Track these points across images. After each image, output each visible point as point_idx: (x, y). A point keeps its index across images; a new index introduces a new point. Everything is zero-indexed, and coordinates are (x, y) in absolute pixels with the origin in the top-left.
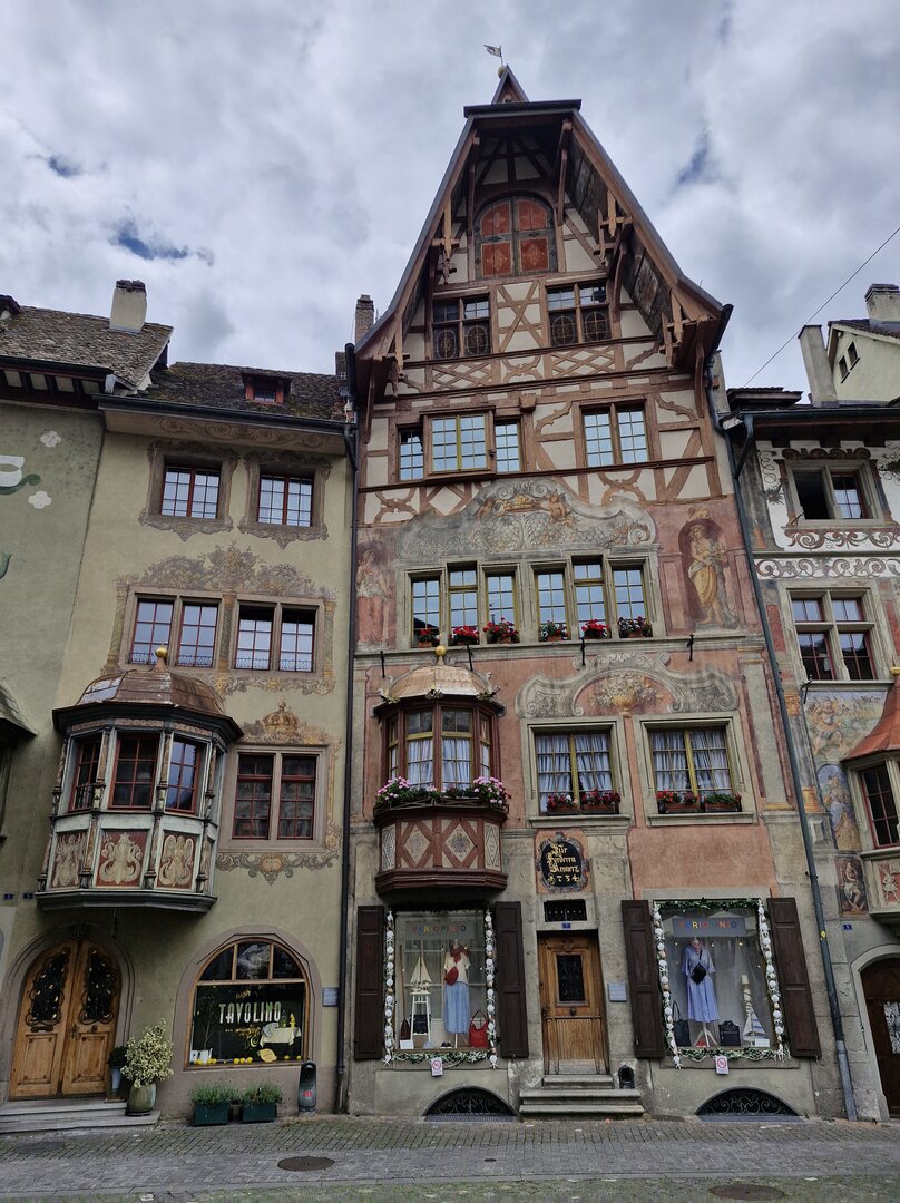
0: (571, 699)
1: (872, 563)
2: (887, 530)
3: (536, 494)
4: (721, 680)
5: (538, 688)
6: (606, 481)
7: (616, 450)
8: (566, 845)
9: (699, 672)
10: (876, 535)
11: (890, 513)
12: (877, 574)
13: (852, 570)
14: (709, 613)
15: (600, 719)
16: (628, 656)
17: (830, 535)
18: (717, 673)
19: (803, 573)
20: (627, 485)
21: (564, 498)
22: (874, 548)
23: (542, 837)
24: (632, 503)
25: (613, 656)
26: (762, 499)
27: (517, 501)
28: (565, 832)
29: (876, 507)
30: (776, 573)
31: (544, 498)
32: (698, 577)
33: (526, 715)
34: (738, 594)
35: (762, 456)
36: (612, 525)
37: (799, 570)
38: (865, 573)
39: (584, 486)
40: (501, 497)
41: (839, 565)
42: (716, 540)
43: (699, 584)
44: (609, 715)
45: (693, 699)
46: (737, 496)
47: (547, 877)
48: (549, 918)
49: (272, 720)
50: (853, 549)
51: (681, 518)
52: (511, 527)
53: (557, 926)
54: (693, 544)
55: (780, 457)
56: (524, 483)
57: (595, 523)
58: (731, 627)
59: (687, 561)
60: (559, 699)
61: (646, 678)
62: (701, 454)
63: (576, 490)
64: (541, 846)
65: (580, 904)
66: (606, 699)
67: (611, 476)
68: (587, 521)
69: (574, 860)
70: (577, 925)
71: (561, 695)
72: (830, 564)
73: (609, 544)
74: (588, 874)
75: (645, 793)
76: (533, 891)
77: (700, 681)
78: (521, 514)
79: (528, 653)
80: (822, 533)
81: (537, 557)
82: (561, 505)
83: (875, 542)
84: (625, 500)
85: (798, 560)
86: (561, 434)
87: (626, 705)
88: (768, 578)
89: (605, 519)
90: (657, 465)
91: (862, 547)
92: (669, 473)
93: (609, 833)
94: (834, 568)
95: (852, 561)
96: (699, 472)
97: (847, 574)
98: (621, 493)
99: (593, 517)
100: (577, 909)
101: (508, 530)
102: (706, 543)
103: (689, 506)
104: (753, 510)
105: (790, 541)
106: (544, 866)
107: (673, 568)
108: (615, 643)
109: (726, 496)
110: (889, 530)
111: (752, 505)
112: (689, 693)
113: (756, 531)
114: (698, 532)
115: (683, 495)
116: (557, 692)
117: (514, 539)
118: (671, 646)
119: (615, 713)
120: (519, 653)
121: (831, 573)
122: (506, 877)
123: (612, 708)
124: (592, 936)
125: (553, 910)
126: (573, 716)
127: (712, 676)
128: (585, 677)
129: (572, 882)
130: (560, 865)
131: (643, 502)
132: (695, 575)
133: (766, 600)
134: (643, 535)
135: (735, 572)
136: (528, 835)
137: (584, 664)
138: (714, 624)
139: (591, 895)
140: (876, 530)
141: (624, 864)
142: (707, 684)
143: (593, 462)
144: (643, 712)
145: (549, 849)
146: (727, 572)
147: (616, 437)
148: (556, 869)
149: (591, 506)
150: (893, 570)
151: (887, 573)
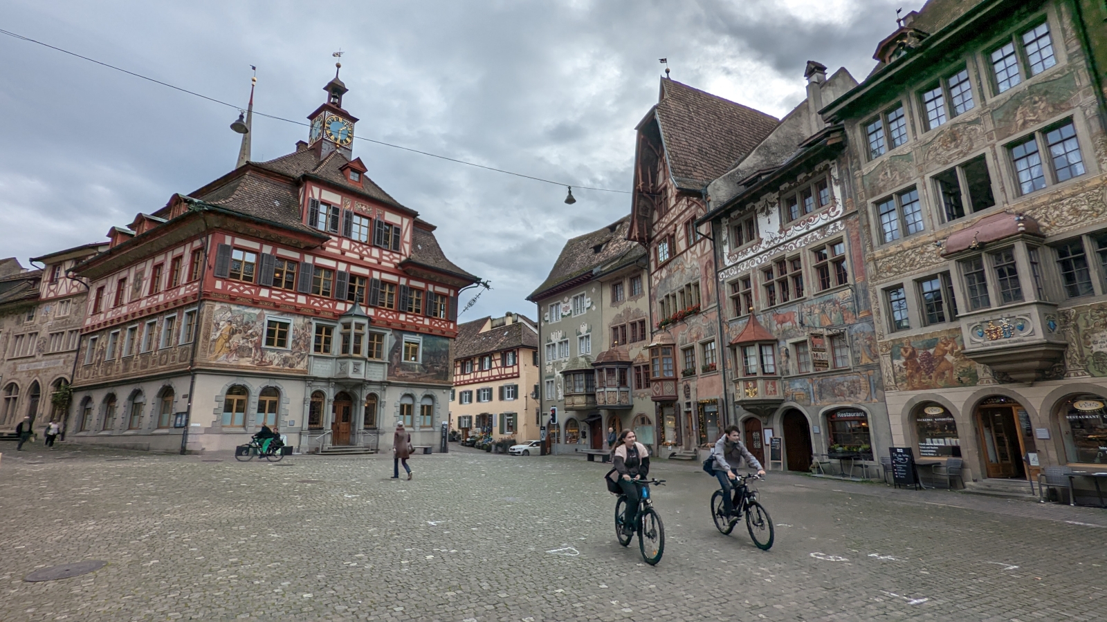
2: (756, 244)
4: (713, 324)
10: (754, 248)
11: (760, 234)
12: (752, 266)
13: (745, 267)
14: (711, 298)
15: (691, 343)
17: (740, 254)
22: (753, 254)
25: (693, 320)
26: (722, 245)
27: (675, 268)
30: (724, 277)
31: (680, 264)
32: (709, 284)
33: (679, 345)
34: (716, 289)
35: (722, 226)
36: (692, 270)
37: (730, 274)
38: (749, 267)
39: (687, 256)
40: (672, 267)
41: (741, 267)
42: (712, 268)
43: (709, 287)
45: (707, 332)
46: (714, 248)
49: (638, 357)
50: (747, 257)
51: (705, 260)
52: (675, 278)
55: (728, 223)
57: (689, 271)
58: (716, 302)
59: (707, 278)
61: (699, 327)
62: (708, 232)
63: (685, 258)
66: (692, 336)
67: (691, 250)
68: (687, 270)
71: (685, 337)
72: (739, 267)
73: (692, 278)
78: (676, 272)
80: (737, 253)
81: (679, 288)
82: (683, 266)
83: (753, 251)
85: (730, 269)
86: (682, 237)
87: (696, 337)
88: (722, 280)
90: (699, 241)
91: (749, 255)
92: (702, 242)
95: (745, 263)
97: (744, 270)
98: (694, 256)
101: (674, 280)
102: (709, 270)
103: (706, 256)
104: (719, 251)
105: (729, 261)
107: (704, 282)
110: (758, 243)
112: (707, 330)
113: (720, 261)
115: (705, 251)
117: (675, 283)
118: (704, 314)
119: (694, 341)
121: (739, 271)
123: (694, 339)
131: (698, 258)
134: (698, 271)
140: (754, 245)
142: (710, 326)
144: (699, 339)
149: (688, 264)
150: (757, 263)
151: (756, 265)
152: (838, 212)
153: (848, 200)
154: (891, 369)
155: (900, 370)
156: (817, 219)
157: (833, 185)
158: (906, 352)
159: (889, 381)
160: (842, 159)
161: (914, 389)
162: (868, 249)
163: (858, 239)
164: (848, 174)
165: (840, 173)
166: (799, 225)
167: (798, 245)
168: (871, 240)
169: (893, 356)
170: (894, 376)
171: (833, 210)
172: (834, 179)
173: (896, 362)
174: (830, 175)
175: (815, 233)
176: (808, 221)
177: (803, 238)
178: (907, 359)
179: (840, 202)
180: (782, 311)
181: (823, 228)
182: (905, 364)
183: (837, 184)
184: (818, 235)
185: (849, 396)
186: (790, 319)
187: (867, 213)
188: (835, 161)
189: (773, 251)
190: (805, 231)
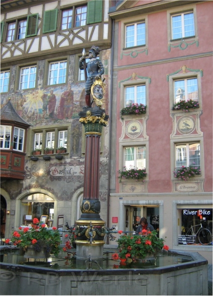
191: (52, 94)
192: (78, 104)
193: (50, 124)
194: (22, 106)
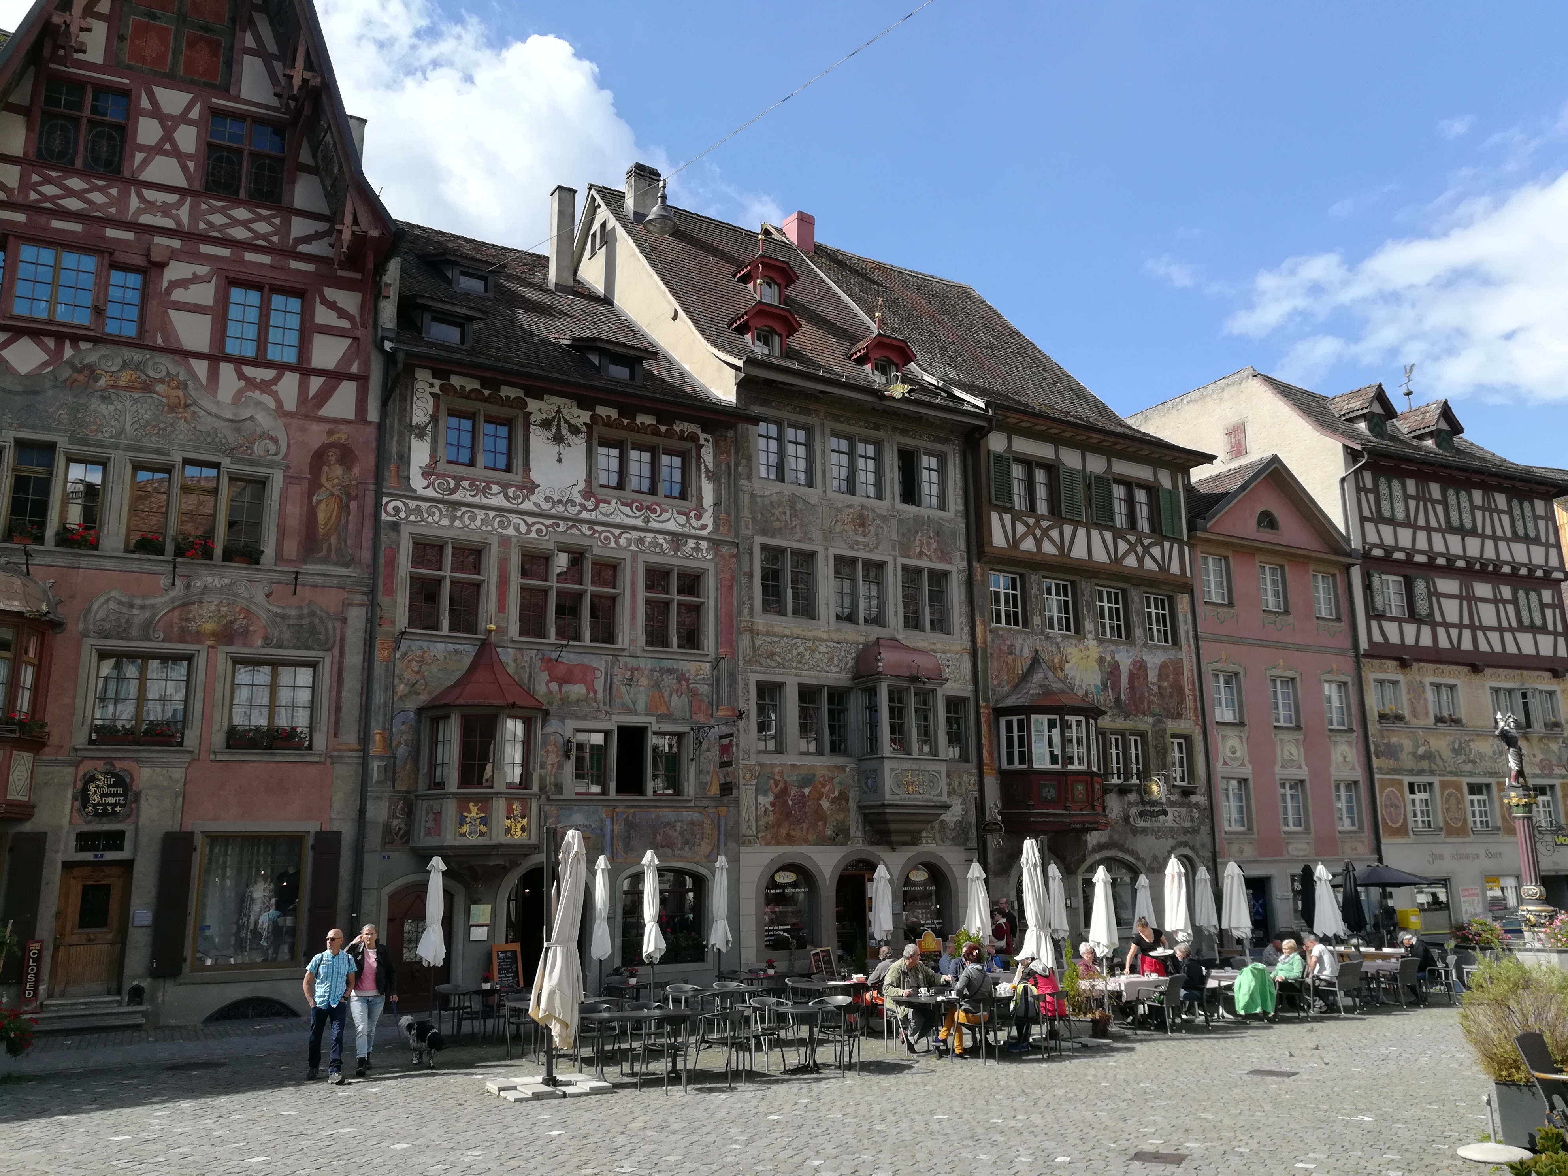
0: (151, 622)
1: (498, 519)
2: (520, 488)
3: (151, 373)
4: (321, 620)
5: (112, 605)
6: (241, 376)
7: (262, 342)
8: (114, 775)
9: (300, 608)
10: (511, 491)
11: (529, 470)
12: (500, 530)
13: (478, 522)
14: (325, 546)
15: (181, 646)
16: (227, 581)
17: (466, 483)
18: (319, 612)
19: (430, 519)
20: (265, 386)
21: (186, 386)
22: (505, 504)
23: (87, 767)
24: (266, 409)
25: (210, 579)
26: (407, 433)
27: (125, 377)
28: (115, 763)
29: (518, 462)
30: (403, 515)
31: (161, 381)
32: (323, 506)
33: (92, 634)
34: (359, 533)
35: (419, 385)
36: (238, 430)
37: (426, 516)
38: (489, 528)
39: (214, 374)
40: (104, 367)
41: (467, 516)
42: (349, 469)
43: (321, 517)
44: (192, 643)
45: (287, 635)
46: (381, 427)
47: (85, 807)
48: (80, 848)
50: (485, 501)
52: (111, 408)
53: (89, 856)
54: (325, 468)
55: (436, 390)
56: (137, 356)
57: (219, 424)
58: (346, 565)
60: (136, 621)
61: (242, 608)
62: (354, 369)
63: (203, 379)
64: (84, 776)
65: (121, 834)
66: (193, 626)
67: (248, 371)
68: (209, 419)
69: (120, 791)
70: (110, 856)
71: (139, 616)
72: (459, 514)
73: (231, 452)
74: (134, 806)
75: (215, 727)
76: (65, 821)
77: (300, 617)
78: (128, 394)
79: (107, 564)
80: (459, 480)
81: (139, 449)
82: (180, 393)
83: (507, 498)
84: (258, 404)
85: (428, 504)
86: (196, 305)
87: (214, 634)
88: (394, 519)
89: (231, 421)
90: (304, 369)
91: (494, 501)
92: (316, 383)
93: (167, 765)
94: (461, 518)
95: (480, 514)
96: (347, 390)
97: (472, 526)
98: (257, 395)
99: (217, 416)
100: (116, 840)
101: (106, 410)
102: (339, 471)
103: (328, 426)
104: (395, 444)
105: (425, 483)
106: (83, 797)
107: (297, 491)
108: (215, 566)
109: (370, 423)
110: (525, 488)
111: (395, 439)
112: (285, 628)
113: (393, 468)
114: (332, 456)
115: (325, 412)
116: (136, 612)
117: (113, 423)
118: (276, 576)
119: (199, 642)
120: (94, 562)
121: (457, 523)
122: (34, 807)
123: (198, 637)
124: (128, 865)
125: (85, 841)
126: (149, 640)
127: (312, 614)
128: (173, 600)
129: (114, 813)
130: (102, 795)
131: (280, 411)
132: (319, 503)
133: (384, 540)
134: (272, 447)
135: (361, 508)
136: (70, 764)
137: (173, 584)
138: (325, 561)
139: (132, 827)
140: (512, 486)
141: (177, 796)
142: (305, 621)
143: (232, 348)
144: (231, 643)
145: (93, 779)
146: (353, 505)
147: (263, 325)
148: (97, 799)
149: (217, 403)
150: (517, 529)
151: (511, 531)
152: (704, 527)
153: (723, 516)
154: (754, 809)
155: (765, 812)
156: (666, 516)
157: (703, 476)
158: (776, 786)
159: (749, 827)
160: (722, 444)
161: (778, 843)
162: (746, 611)
163: (731, 588)
164: (729, 475)
165: (717, 464)
166: (630, 505)
167: (623, 541)
168: (751, 598)
169: (760, 790)
170: (757, 821)
171: (698, 517)
172: (706, 466)
173: (762, 799)
174: (699, 457)
175: (660, 539)
176: (648, 508)
177: (635, 535)
178: (777, 797)
179: (711, 511)
180: (569, 658)
181: (677, 538)
182: (773, 804)
183: (709, 479)
184: (665, 546)
185: (681, 849)
186: (583, 681)
187: (751, 554)
188: (709, 437)
189: (563, 526)
190: (639, 522)
191: (1113, 658)
192: (1155, 688)
193: (1118, 720)
194: (1062, 670)
